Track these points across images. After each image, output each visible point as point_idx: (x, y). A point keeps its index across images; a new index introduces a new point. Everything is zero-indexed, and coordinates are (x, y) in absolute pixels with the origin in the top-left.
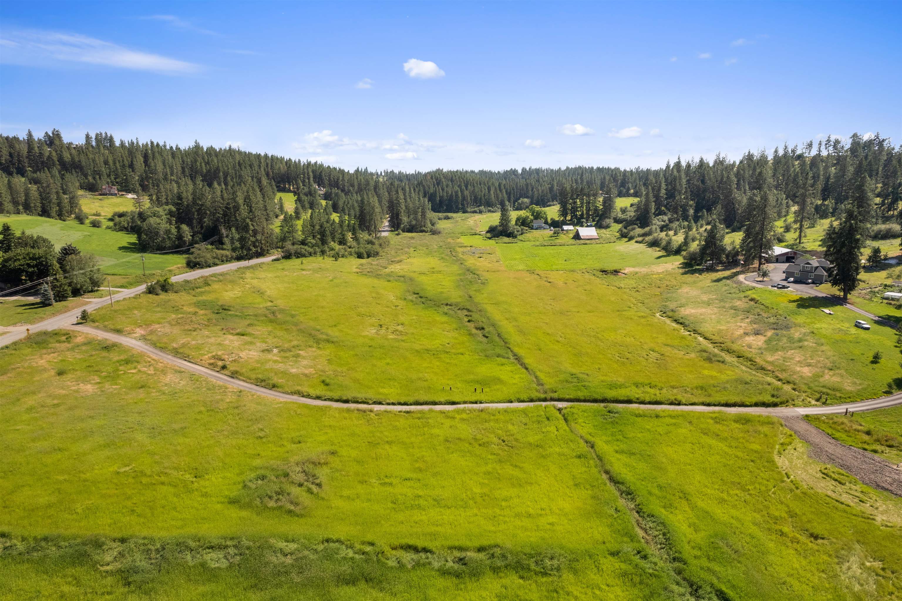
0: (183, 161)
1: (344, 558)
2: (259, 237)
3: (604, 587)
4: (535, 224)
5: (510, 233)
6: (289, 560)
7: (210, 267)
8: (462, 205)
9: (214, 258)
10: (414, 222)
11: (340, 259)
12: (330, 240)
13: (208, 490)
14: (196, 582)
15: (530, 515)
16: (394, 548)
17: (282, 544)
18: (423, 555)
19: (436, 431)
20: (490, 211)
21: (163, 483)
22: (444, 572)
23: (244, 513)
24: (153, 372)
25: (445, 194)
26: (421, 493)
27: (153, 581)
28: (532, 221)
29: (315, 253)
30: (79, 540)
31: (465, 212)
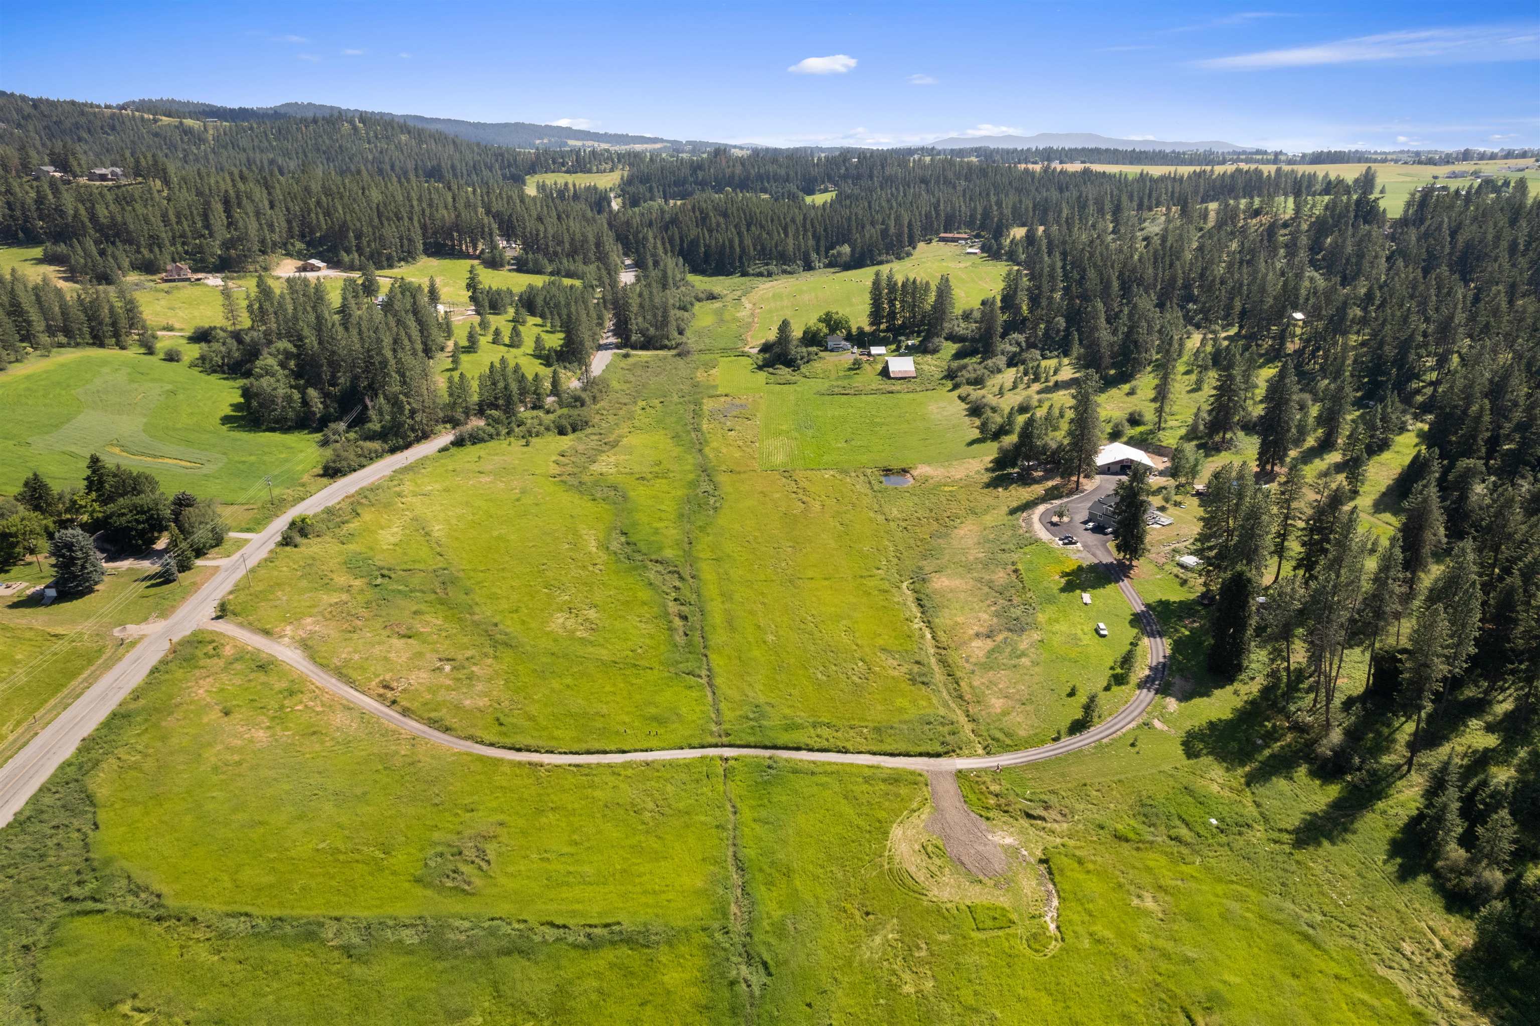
0: (288, 209)
1: (504, 935)
3: (688, 957)
4: (831, 341)
5: (791, 360)
6: (463, 937)
7: (355, 470)
8: (741, 262)
9: (360, 456)
10: (651, 331)
11: (533, 442)
13: (396, 868)
14: (398, 954)
15: (654, 892)
16: (542, 924)
17: (457, 923)
18: (562, 931)
19: (598, 794)
20: (785, 272)
21: (357, 861)
22: (575, 946)
23: (429, 892)
24: (319, 709)
25: (713, 243)
26: (571, 869)
27: (367, 954)
28: (825, 337)
29: (498, 434)
30: (305, 920)
31: (744, 274)
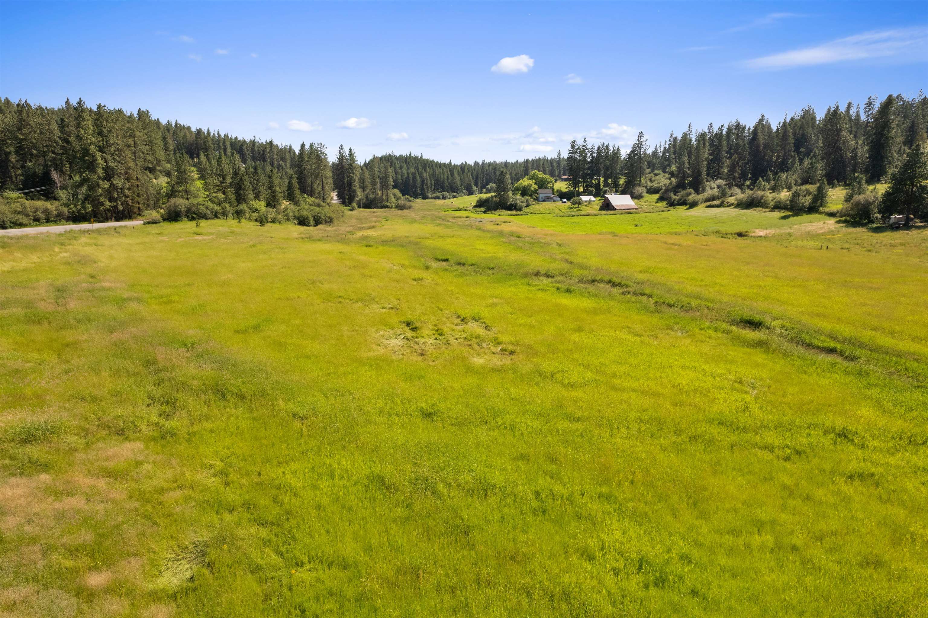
2: (118, 182)
4: (542, 193)
5: (511, 205)
8: (422, 189)
10: (372, 196)
11: (269, 224)
12: (251, 196)
25: (400, 177)
28: (536, 191)
29: (225, 214)
31: (425, 197)
